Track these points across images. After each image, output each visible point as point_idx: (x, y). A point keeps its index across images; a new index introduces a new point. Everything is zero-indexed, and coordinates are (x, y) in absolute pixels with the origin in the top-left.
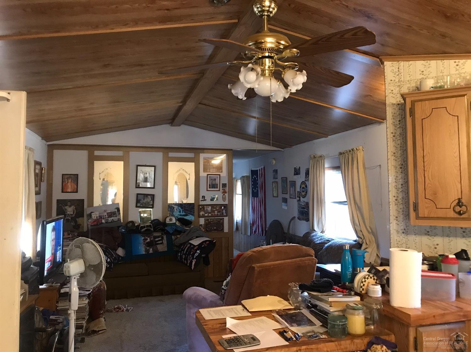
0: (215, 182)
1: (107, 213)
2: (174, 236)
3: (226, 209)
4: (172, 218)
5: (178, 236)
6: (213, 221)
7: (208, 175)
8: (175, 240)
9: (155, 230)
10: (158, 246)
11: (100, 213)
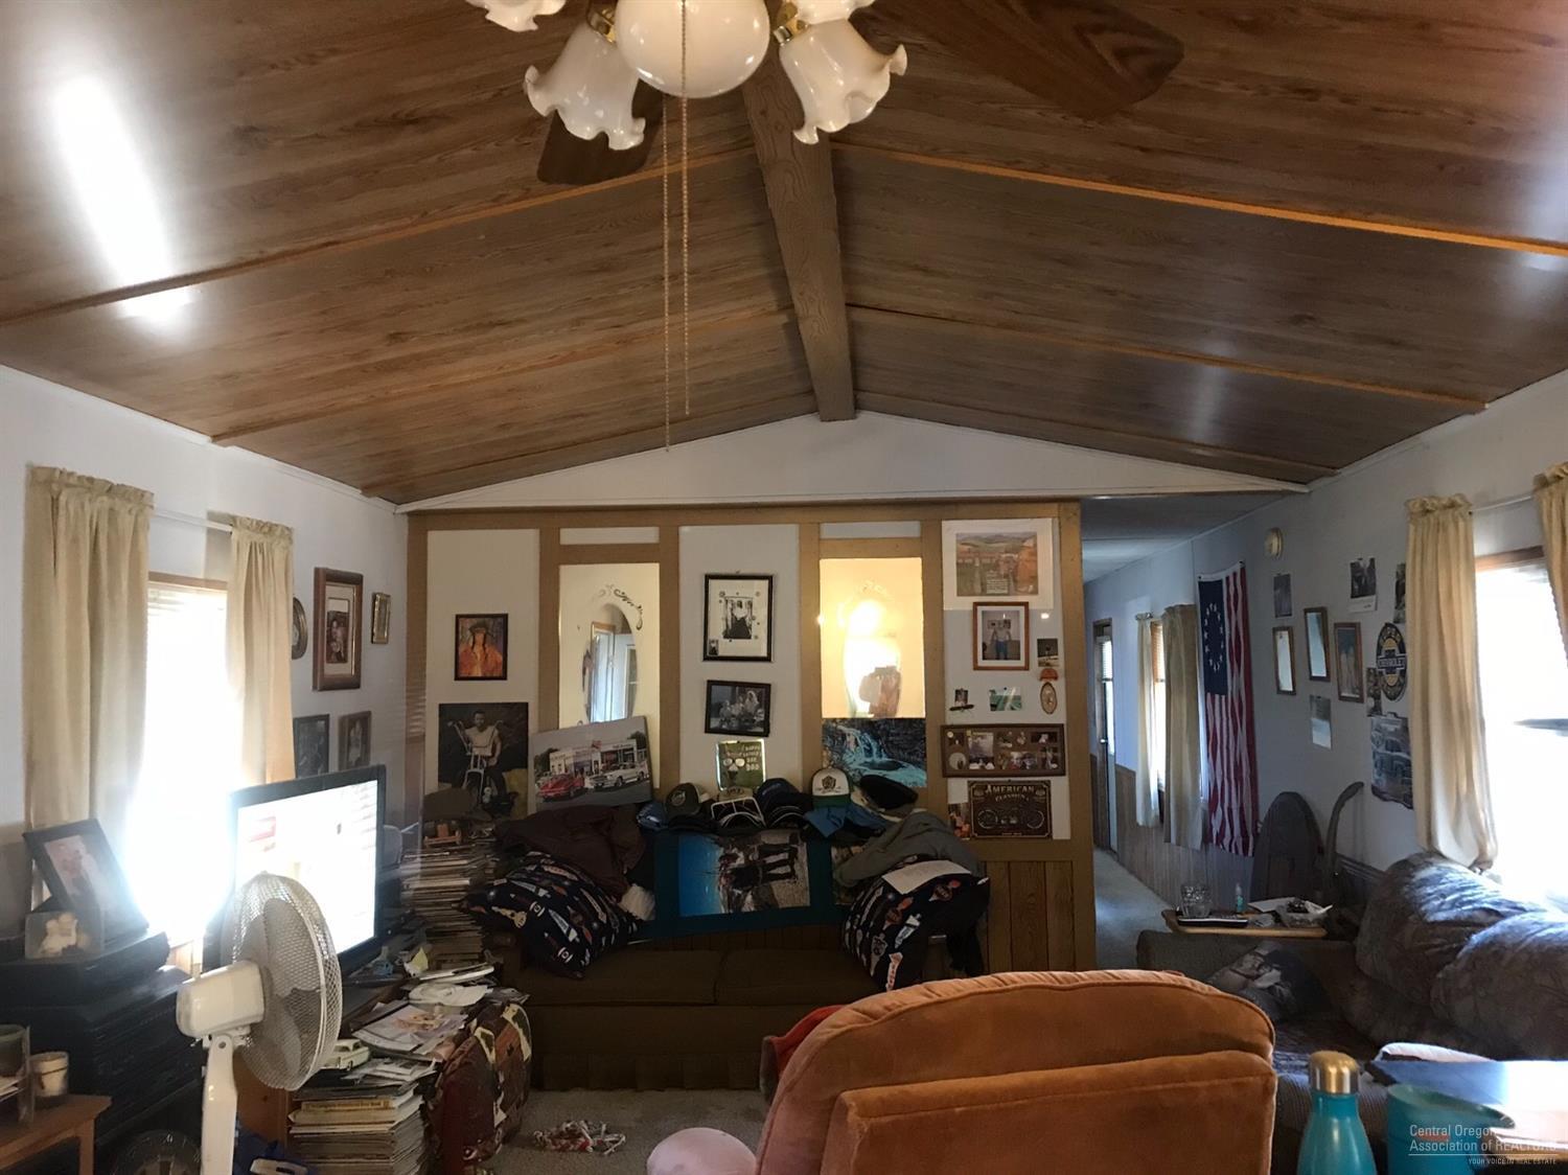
0: (1008, 633)
1: (603, 754)
2: (837, 847)
3: (1057, 745)
4: (833, 776)
5: (855, 849)
6: (1006, 792)
7: (976, 604)
8: (840, 864)
9: (771, 825)
10: (776, 885)
11: (578, 755)
